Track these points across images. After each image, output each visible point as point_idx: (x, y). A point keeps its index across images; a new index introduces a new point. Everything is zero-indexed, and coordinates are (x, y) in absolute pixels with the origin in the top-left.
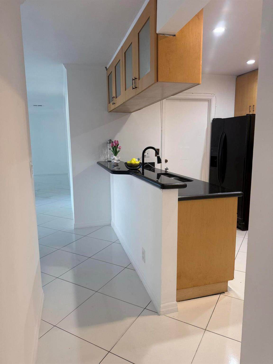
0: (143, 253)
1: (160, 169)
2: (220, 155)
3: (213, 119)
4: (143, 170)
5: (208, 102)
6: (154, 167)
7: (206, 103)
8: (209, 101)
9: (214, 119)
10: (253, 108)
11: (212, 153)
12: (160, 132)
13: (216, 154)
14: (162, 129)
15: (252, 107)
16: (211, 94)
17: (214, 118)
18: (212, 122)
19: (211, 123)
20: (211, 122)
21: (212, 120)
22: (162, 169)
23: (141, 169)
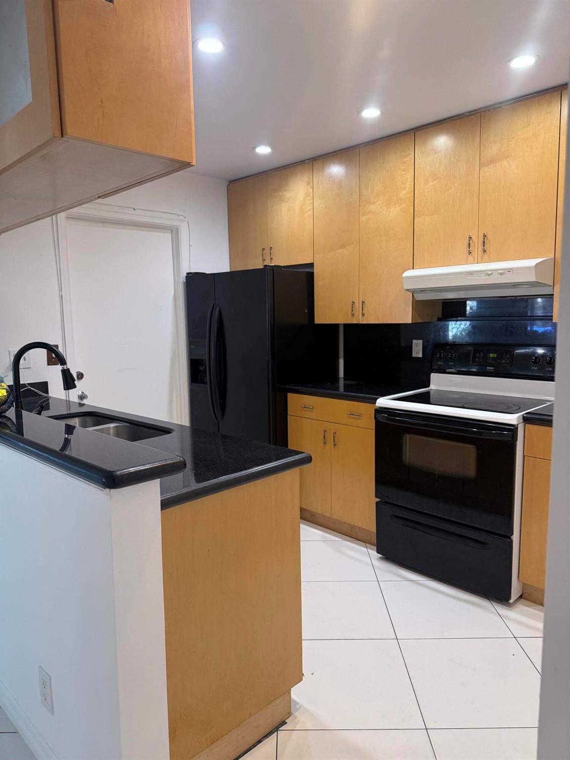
0: (45, 684)
1: (65, 399)
2: (213, 357)
3: (188, 274)
4: (19, 416)
5: (170, 235)
6: (48, 393)
7: (167, 236)
8: (174, 232)
9: (190, 273)
10: (270, 253)
11: (190, 351)
12: (58, 299)
13: (202, 354)
14: (63, 294)
15: (267, 251)
16: (179, 216)
17: (188, 272)
18: (185, 281)
19: (184, 283)
20: (182, 281)
21: (186, 275)
22: (71, 400)
23: (11, 413)
